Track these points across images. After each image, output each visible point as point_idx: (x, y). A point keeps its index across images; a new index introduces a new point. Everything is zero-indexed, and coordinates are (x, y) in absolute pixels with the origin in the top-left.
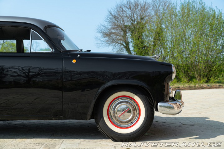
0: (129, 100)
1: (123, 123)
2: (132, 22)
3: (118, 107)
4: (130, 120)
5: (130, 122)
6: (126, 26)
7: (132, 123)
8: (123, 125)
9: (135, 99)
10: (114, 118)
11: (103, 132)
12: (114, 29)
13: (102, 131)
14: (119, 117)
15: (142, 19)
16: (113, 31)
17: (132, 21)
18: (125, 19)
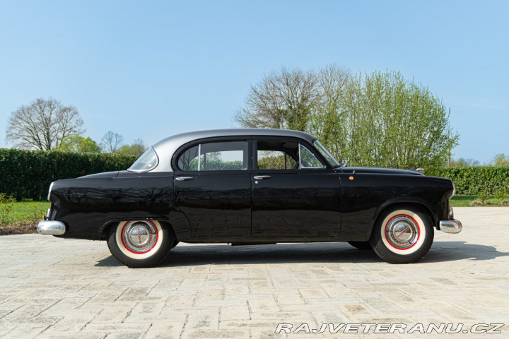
0: (408, 220)
1: (401, 243)
2: (289, 105)
3: (396, 227)
4: (409, 241)
5: (409, 243)
6: (281, 112)
7: (411, 244)
8: (402, 246)
10: (391, 239)
12: (260, 115)
14: (397, 237)
15: (304, 99)
16: (261, 119)
17: (290, 103)
18: (279, 100)
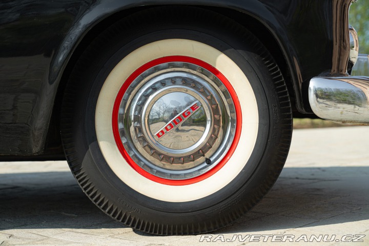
0: (195, 74)
1: (173, 162)
3: (154, 101)
4: (201, 152)
5: (202, 159)
7: (209, 162)
8: (176, 169)
9: (218, 68)
10: (139, 146)
11: (96, 201)
13: (92, 197)
14: (157, 138)
